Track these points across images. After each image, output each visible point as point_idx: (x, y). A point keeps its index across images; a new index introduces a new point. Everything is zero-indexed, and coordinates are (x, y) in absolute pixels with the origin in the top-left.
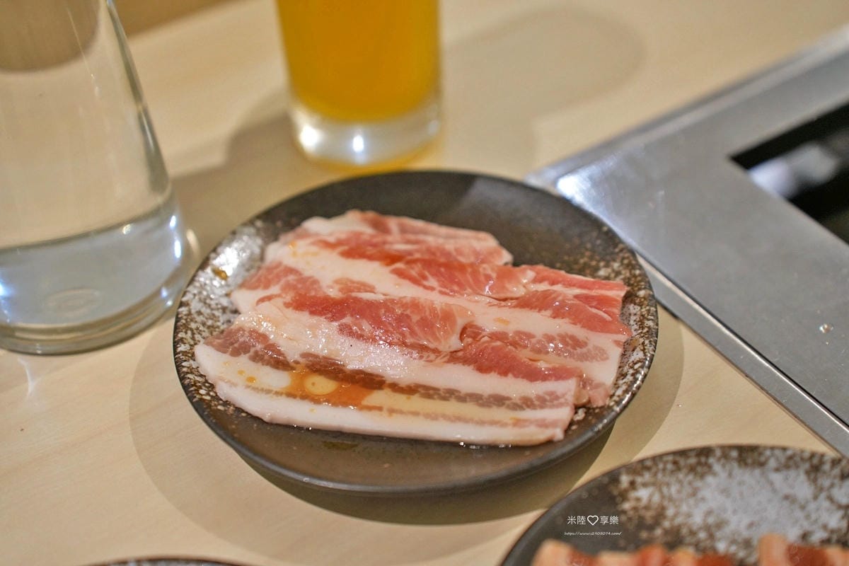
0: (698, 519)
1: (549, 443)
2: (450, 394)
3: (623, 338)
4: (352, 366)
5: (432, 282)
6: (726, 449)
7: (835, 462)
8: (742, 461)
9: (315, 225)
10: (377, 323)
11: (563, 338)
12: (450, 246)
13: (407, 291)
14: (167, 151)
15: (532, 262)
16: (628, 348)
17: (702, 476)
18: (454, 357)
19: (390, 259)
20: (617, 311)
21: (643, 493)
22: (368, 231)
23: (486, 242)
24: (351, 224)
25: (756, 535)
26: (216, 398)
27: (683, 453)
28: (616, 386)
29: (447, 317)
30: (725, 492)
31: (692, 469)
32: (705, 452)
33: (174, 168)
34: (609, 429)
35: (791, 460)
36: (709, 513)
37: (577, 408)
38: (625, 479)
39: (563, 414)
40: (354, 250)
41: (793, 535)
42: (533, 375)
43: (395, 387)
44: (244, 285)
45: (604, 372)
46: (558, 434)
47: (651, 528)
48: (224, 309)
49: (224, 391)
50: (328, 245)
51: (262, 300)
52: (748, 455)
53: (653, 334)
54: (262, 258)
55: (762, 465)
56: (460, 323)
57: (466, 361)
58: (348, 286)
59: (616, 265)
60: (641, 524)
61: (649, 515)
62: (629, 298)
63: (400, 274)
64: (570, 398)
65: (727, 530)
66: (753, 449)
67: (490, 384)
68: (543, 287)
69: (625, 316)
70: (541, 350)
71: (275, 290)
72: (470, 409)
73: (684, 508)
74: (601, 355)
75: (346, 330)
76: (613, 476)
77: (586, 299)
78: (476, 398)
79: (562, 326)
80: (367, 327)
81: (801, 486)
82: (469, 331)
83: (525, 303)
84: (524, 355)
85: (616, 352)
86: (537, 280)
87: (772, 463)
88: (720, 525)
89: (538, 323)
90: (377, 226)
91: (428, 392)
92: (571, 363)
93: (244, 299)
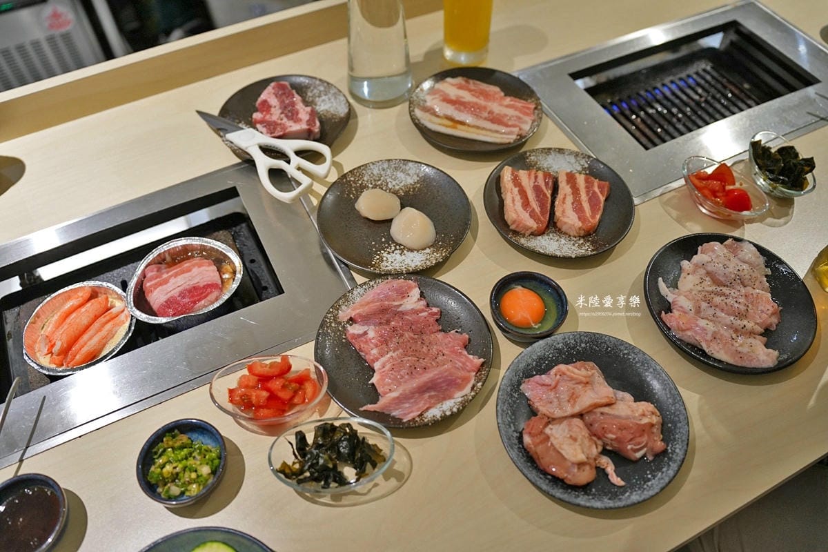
0: (545, 166)
1: (509, 143)
2: (484, 129)
3: (533, 118)
4: (457, 118)
5: (482, 98)
6: (555, 149)
7: (582, 154)
8: (559, 152)
9: (449, 80)
10: (465, 108)
11: (516, 117)
12: (488, 89)
13: (474, 100)
14: (411, 54)
15: (510, 96)
16: (534, 121)
17: (548, 155)
18: (485, 119)
19: (470, 91)
20: (532, 111)
21: (532, 158)
22: (463, 83)
23: (497, 89)
24: (459, 80)
25: (559, 171)
26: (420, 123)
27: (544, 149)
28: (529, 131)
29: (485, 108)
30: (554, 160)
31: (546, 153)
32: (550, 149)
33: (412, 60)
34: (526, 141)
35: (571, 153)
36: (548, 164)
37: (518, 135)
38: (528, 154)
39: (514, 137)
40: (460, 87)
41: (569, 171)
42: (507, 125)
43: (469, 125)
44: (428, 94)
45: (526, 127)
46: (512, 141)
47: (533, 167)
48: (422, 100)
49: (423, 121)
50: (453, 85)
51: (433, 99)
52: (561, 151)
53: (541, 118)
54: (434, 87)
55: (564, 153)
56: (489, 110)
57: (488, 120)
58: (458, 97)
59: (533, 99)
60: (531, 165)
61: (533, 163)
62: (536, 108)
63: (473, 95)
64: (516, 133)
65: (552, 169)
66: (562, 149)
67: (495, 127)
68: (512, 103)
69: (534, 113)
70: (510, 119)
71: (437, 96)
72: (488, 133)
73: (542, 163)
74: (526, 122)
75: (456, 109)
76: (525, 153)
77: (524, 107)
78: (490, 130)
79: (517, 113)
80: (462, 108)
81: (572, 159)
82: (491, 112)
83: (507, 106)
84: (505, 120)
85: (530, 122)
86: (511, 101)
87: (567, 153)
88: (550, 168)
89: (511, 112)
90: (466, 82)
91: (478, 127)
92: (517, 123)
93: (428, 98)
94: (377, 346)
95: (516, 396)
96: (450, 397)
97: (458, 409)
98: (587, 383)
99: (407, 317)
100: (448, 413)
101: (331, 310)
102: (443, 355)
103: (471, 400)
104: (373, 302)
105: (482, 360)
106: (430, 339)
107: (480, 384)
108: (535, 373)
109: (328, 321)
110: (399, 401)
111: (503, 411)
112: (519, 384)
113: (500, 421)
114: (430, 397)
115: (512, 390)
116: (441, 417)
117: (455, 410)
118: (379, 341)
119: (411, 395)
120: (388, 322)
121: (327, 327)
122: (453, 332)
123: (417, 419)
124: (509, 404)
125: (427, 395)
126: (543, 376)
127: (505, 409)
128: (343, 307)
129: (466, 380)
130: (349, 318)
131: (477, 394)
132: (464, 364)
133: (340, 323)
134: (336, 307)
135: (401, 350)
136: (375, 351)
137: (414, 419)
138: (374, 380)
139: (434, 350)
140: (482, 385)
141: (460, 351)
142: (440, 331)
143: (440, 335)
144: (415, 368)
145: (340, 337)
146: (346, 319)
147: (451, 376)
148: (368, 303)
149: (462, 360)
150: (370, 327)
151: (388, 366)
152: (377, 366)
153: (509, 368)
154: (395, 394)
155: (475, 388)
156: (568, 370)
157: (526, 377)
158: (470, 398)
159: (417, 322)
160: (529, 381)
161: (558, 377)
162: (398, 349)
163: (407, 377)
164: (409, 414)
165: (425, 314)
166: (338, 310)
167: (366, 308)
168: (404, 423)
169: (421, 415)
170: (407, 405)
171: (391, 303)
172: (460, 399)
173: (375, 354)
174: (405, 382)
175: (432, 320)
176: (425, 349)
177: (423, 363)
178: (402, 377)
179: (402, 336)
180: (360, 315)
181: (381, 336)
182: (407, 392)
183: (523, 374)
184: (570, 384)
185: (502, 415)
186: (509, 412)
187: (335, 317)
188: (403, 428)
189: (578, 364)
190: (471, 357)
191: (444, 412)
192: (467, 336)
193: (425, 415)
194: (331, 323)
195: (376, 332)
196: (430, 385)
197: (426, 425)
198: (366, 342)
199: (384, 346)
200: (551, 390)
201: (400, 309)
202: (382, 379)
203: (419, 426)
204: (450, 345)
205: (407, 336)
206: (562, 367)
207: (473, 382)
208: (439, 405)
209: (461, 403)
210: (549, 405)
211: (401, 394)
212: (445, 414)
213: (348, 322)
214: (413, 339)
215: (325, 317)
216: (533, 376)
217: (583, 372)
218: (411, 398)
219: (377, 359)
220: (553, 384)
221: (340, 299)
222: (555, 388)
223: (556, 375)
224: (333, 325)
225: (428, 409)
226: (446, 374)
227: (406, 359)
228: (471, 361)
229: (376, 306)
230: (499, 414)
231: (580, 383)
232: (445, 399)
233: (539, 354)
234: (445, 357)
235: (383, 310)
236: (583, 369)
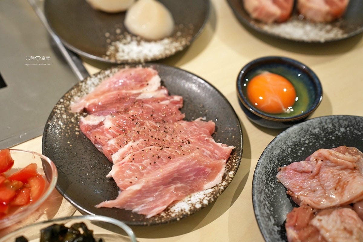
94: (114, 136)
95: (273, 186)
96: (199, 189)
97: (209, 201)
98: (355, 168)
99: (148, 105)
100: (198, 206)
101: (62, 100)
102: (189, 143)
103: (223, 191)
104: (109, 91)
105: (232, 147)
106: (173, 128)
107: (231, 173)
108: (290, 160)
109: (58, 112)
110: (142, 194)
111: (260, 201)
112: (275, 172)
113: (258, 213)
114: (176, 189)
115: (267, 179)
116: (190, 210)
117: (206, 202)
118: (117, 131)
119: (155, 188)
120: (126, 111)
121: (58, 118)
122: (198, 120)
123: (163, 214)
124: (266, 194)
125: (173, 187)
126: (302, 162)
127: (262, 199)
128: (76, 98)
129: (215, 169)
130: (82, 108)
131: (229, 184)
132: (212, 152)
133: (72, 115)
134: (67, 97)
135: (142, 140)
136: (112, 142)
137: (159, 214)
138: (112, 173)
139: (179, 139)
140: (234, 174)
141: (207, 138)
142: (184, 119)
143: (184, 124)
144: (159, 157)
145: (73, 130)
146: (79, 110)
147: (200, 165)
148: (103, 93)
149: (211, 147)
150: (107, 117)
151: (127, 158)
152: (115, 157)
153: (262, 155)
154: (137, 187)
155: (227, 178)
156: (331, 154)
157: (282, 164)
158: (222, 188)
159: (159, 110)
160: (285, 169)
161: (320, 162)
162: (138, 139)
163: (149, 167)
164: (153, 208)
165: (167, 102)
166: (69, 100)
167: (102, 97)
168: (148, 220)
169: (167, 210)
170: (151, 199)
171: (129, 92)
172: (210, 191)
173: (112, 145)
174: (148, 173)
175: (174, 108)
176: (168, 138)
177: (167, 152)
178: (144, 168)
179: (142, 124)
180: (95, 105)
181: (119, 125)
182: (151, 184)
183: (279, 161)
184: (335, 170)
185: (259, 206)
186: (267, 203)
187: (67, 108)
188: (146, 225)
189: (342, 148)
190: (219, 144)
191: (193, 205)
192: (213, 123)
193: (172, 210)
194: (61, 114)
195: (114, 121)
196: (176, 175)
197: (174, 220)
198: (102, 133)
199: (123, 136)
200: (313, 177)
201: (140, 97)
202: (122, 171)
203: (166, 223)
204: (195, 133)
205: (148, 124)
206: (324, 152)
207: (223, 170)
208: (187, 198)
209: (212, 194)
210: (312, 194)
211: (144, 187)
212: (195, 208)
213: (81, 114)
214: (155, 127)
215: (56, 108)
216: (289, 163)
217: (348, 157)
218: (156, 191)
219: (116, 151)
220: (315, 170)
221: (73, 89)
222: (318, 174)
223: (317, 160)
224: (64, 116)
225: (174, 203)
226: (194, 162)
227: (148, 148)
228: (220, 149)
229: (112, 95)
230: (256, 205)
231: (346, 168)
232: (192, 191)
233: (294, 140)
234: (191, 145)
235: (121, 99)
236: (347, 154)
